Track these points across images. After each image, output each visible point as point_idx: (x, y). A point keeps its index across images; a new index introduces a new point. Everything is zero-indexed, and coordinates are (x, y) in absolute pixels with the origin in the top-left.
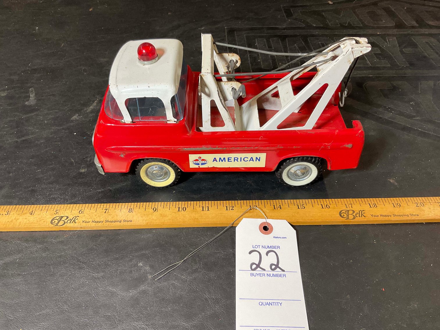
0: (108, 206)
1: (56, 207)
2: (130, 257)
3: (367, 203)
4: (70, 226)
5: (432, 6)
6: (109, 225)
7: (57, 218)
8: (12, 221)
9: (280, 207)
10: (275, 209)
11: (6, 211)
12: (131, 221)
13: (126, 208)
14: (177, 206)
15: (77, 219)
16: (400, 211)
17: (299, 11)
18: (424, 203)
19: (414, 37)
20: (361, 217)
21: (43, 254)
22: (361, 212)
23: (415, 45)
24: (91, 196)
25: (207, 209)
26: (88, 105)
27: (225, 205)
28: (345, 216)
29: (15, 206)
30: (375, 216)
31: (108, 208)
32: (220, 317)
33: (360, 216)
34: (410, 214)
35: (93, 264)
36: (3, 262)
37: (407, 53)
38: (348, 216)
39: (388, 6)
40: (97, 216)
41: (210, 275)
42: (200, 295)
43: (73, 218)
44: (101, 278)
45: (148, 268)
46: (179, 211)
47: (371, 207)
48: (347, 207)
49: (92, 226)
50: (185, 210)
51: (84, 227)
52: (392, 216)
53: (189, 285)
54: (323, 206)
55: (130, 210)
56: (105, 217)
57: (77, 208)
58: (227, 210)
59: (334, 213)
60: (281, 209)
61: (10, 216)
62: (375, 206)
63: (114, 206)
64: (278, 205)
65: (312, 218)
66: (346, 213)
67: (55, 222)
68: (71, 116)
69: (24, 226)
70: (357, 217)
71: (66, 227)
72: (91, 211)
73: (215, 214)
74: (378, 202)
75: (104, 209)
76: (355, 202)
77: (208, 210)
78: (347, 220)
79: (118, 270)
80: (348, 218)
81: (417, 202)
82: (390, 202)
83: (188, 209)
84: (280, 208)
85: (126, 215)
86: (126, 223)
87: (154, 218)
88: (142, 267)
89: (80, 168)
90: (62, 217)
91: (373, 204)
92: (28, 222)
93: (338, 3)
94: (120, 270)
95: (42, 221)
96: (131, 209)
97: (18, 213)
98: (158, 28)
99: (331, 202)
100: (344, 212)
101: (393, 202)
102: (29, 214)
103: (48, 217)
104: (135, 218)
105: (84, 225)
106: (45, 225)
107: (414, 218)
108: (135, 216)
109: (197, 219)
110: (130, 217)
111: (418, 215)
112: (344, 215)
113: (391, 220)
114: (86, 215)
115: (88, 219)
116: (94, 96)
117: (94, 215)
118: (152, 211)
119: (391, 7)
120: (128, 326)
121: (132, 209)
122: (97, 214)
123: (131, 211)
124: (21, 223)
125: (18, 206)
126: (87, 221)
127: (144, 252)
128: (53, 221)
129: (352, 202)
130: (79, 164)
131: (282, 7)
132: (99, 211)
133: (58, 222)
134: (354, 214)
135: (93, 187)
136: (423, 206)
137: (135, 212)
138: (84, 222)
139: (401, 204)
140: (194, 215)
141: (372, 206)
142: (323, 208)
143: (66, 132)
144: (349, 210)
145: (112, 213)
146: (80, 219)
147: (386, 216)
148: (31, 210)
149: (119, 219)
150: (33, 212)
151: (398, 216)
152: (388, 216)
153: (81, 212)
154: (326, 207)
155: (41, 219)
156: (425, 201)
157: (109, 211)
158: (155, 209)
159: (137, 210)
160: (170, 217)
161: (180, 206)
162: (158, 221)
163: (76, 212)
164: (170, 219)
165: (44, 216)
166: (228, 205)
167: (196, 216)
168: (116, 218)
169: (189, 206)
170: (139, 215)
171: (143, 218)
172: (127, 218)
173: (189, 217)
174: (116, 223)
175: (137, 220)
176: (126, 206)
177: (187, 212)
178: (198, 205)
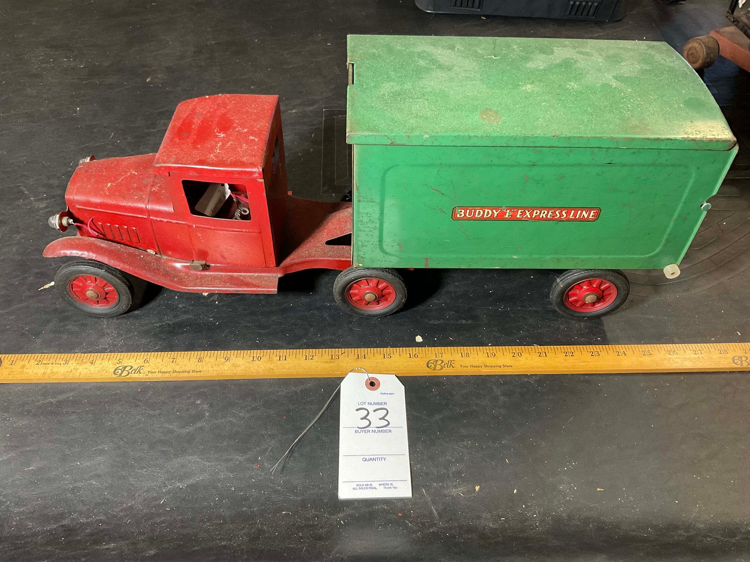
0: (176, 355)
1: (119, 356)
3: (459, 352)
4: (134, 376)
6: (176, 376)
7: (121, 368)
8: (71, 370)
10: (358, 358)
11: (64, 360)
12: (200, 372)
13: (195, 357)
15: (142, 369)
16: (492, 362)
18: (522, 353)
20: (449, 368)
22: (450, 362)
25: (284, 358)
27: (304, 354)
28: (433, 366)
29: (73, 354)
30: (464, 367)
31: (176, 357)
33: (449, 366)
38: (435, 366)
40: (164, 366)
43: (138, 368)
46: (253, 360)
47: (462, 357)
48: (436, 357)
49: (158, 377)
50: (261, 359)
51: (150, 378)
52: (483, 367)
54: (411, 355)
55: (200, 360)
56: (172, 367)
57: (142, 357)
58: (306, 359)
59: (421, 363)
61: (69, 365)
62: (468, 356)
63: (182, 355)
64: (363, 354)
65: (397, 369)
66: (433, 364)
67: (118, 372)
69: (85, 376)
70: (445, 368)
71: (130, 378)
72: (157, 360)
73: (292, 364)
74: (472, 350)
75: (171, 358)
76: (446, 351)
77: (285, 360)
78: (434, 371)
81: (515, 352)
82: (485, 351)
83: (263, 358)
84: (365, 357)
85: (196, 365)
86: (194, 374)
87: (225, 368)
90: (126, 367)
91: (465, 353)
92: (89, 372)
95: (104, 371)
97: (77, 362)
99: (420, 351)
100: (432, 362)
101: (488, 351)
102: (89, 364)
103: (110, 366)
104: (205, 369)
105: (150, 375)
106: (107, 376)
108: (205, 366)
109: (273, 369)
110: (200, 367)
111: (511, 366)
112: (431, 366)
113: (481, 372)
114: (151, 364)
115: (154, 369)
117: (160, 365)
118: (223, 360)
122: (164, 363)
124: (82, 373)
125: (76, 354)
126: (153, 371)
128: (116, 372)
129: (443, 351)
132: (166, 360)
133: (122, 372)
134: (443, 365)
136: (520, 356)
137: (205, 361)
138: (150, 372)
139: (496, 354)
140: (269, 365)
142: (411, 357)
144: (438, 360)
145: (180, 363)
146: (146, 370)
147: (476, 366)
148: (91, 359)
149: (187, 369)
150: (94, 361)
151: (489, 367)
152: (479, 367)
153: (146, 361)
154: (414, 357)
155: (103, 369)
156: (524, 350)
157: (177, 360)
158: (227, 359)
159: (207, 359)
160: (243, 367)
161: (255, 355)
162: (229, 372)
163: (140, 362)
164: (242, 370)
165: (106, 366)
166: (307, 354)
167: (272, 366)
168: (184, 368)
169: (265, 355)
170: (209, 364)
171: (214, 368)
172: (197, 368)
173: (263, 367)
174: (185, 374)
175: (207, 370)
176: (196, 355)
177: (262, 362)
178: (275, 354)
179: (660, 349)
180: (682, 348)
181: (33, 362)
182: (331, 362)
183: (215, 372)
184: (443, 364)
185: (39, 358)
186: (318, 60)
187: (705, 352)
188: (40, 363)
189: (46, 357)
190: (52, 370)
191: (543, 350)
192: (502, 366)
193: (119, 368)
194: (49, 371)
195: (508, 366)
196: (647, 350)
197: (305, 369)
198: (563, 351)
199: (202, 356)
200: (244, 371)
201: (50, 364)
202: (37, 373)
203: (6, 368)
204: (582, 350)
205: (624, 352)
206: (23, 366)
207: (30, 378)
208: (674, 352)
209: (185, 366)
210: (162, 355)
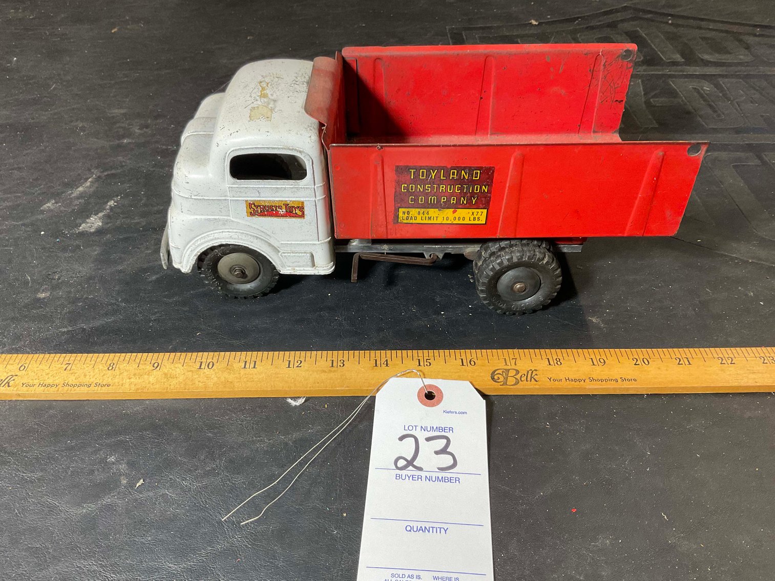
0: (73, 358)
2: (96, 447)
3: (544, 357)
5: (714, 30)
6: (67, 391)
9: (387, 363)
10: (376, 366)
12: (109, 385)
13: (104, 362)
14: (199, 360)
15: (14, 380)
16: (602, 373)
17: (477, 36)
18: (649, 360)
19: (674, 79)
20: (529, 382)
22: (530, 372)
23: (673, 94)
24: (47, 339)
25: (252, 365)
26: (76, 185)
27: (286, 358)
28: (502, 379)
30: (555, 380)
31: (72, 362)
32: (240, 555)
33: (529, 379)
34: (621, 378)
35: (27, 457)
37: (657, 105)
38: (506, 379)
39: (635, 29)
40: (50, 375)
41: (235, 481)
42: (211, 515)
43: (7, 378)
44: (37, 481)
45: (123, 467)
46: (200, 368)
47: (550, 364)
48: (506, 364)
49: (38, 393)
50: (212, 367)
51: (24, 395)
52: (587, 381)
53: (193, 497)
54: (465, 361)
55: (111, 367)
56: (63, 378)
57: (17, 361)
58: (289, 367)
59: (482, 374)
60: (387, 366)
62: (559, 363)
63: (83, 359)
64: (383, 360)
66: (502, 375)
68: (42, 203)
70: (522, 381)
72: (40, 366)
73: (265, 373)
74: (565, 355)
75: (64, 363)
76: (522, 355)
78: (504, 386)
79: (68, 468)
80: (505, 384)
81: (637, 358)
82: (587, 356)
83: (218, 364)
85: (103, 374)
86: (99, 389)
87: (151, 380)
88: (113, 463)
89: (39, 291)
91: (554, 359)
93: (548, 23)
94: (73, 467)
96: (111, 365)
98: (225, 61)
99: (479, 355)
100: (500, 372)
101: (593, 357)
104: (116, 381)
105: (24, 390)
107: (626, 385)
108: (117, 377)
109: (231, 382)
110: (108, 378)
111: (635, 380)
112: (499, 378)
113: (585, 388)
114: (31, 374)
115: (32, 380)
116: (89, 170)
117: (44, 374)
118: (150, 367)
119: (640, 30)
120: (68, 567)
121: (115, 364)
122: (51, 371)
123: (113, 368)
126: (31, 382)
127: (121, 438)
129: (517, 356)
130: (39, 283)
131: (447, 29)
132: (55, 367)
134: (518, 377)
135: (54, 322)
136: (647, 363)
137: (119, 369)
138: (25, 385)
139: (605, 359)
140: (227, 376)
141: (552, 363)
142: (463, 365)
143: (28, 229)
144: (509, 370)
145: (76, 371)
146: (19, 381)
147: (575, 380)
149: (86, 380)
151: (598, 380)
152: (580, 381)
153: (22, 367)
154: (469, 364)
156: (651, 355)
157: (74, 367)
158: (156, 365)
159: (123, 366)
160: (181, 378)
161: (204, 360)
162: (157, 386)
163: (13, 368)
164: (180, 383)
166: (292, 359)
167: (231, 377)
168: (82, 380)
169: (220, 360)
170: (125, 374)
171: (132, 380)
172: (103, 380)
173: (216, 379)
174: (82, 388)
175: (121, 382)
176: (106, 358)
177: (214, 370)
178: (237, 359)
182: (330, 371)
183: (134, 386)
184: (520, 375)
191: (684, 355)
192: (619, 380)
195: (630, 381)
197: (286, 382)
198: (716, 356)
199: (115, 361)
200: (182, 387)
204: (746, 355)
209: (85, 376)
210: (50, 358)
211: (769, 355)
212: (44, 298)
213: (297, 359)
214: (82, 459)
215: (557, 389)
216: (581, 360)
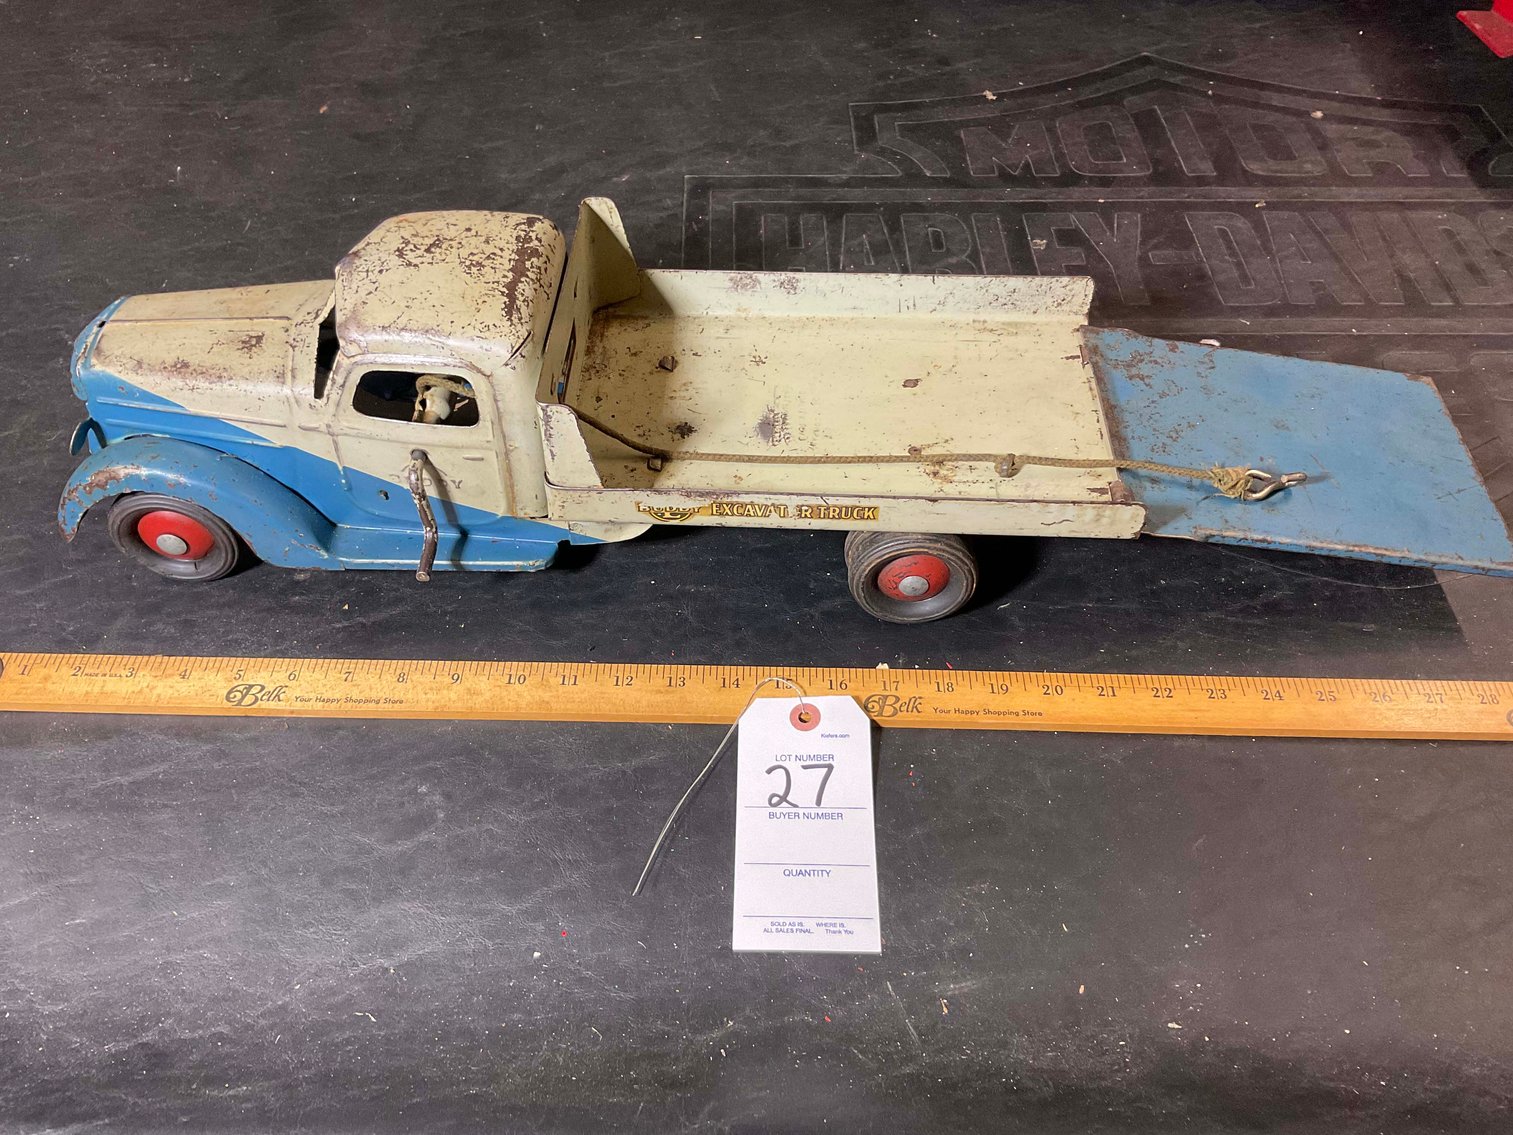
0: (352, 666)
1: (238, 664)
2: (402, 775)
3: (933, 680)
4: (269, 706)
6: (352, 708)
7: (241, 688)
8: (140, 692)
10: (724, 686)
11: (127, 667)
12: (401, 702)
13: (391, 671)
14: (507, 671)
15: (284, 692)
16: (1002, 703)
18: (1063, 688)
20: (910, 713)
21: (216, 766)
22: (913, 700)
24: (319, 637)
25: (572, 682)
27: (614, 672)
28: (877, 708)
29: (146, 658)
30: (942, 711)
31: (353, 671)
33: (910, 709)
34: (1023, 711)
35: (323, 788)
36: (131, 779)
38: (882, 708)
40: (328, 687)
42: (543, 853)
43: (275, 690)
44: (339, 815)
45: (437, 798)
46: (509, 683)
47: (939, 691)
48: (885, 689)
49: (315, 708)
50: (525, 680)
51: (299, 712)
52: (981, 713)
53: (523, 833)
54: (833, 683)
55: (401, 678)
56: (344, 691)
57: (284, 668)
61: (137, 679)
62: (950, 689)
63: (366, 667)
64: (733, 679)
66: (878, 703)
67: (235, 696)
69: (168, 703)
70: (902, 711)
71: (259, 710)
72: (314, 675)
73: (589, 693)
74: (960, 678)
75: (343, 671)
76: (906, 677)
77: (575, 684)
79: (374, 800)
80: (880, 714)
81: (1049, 685)
82: (987, 680)
83: (530, 679)
84: (737, 684)
85: (392, 688)
86: (388, 706)
87: (452, 697)
88: (426, 794)
90: (251, 686)
91: (946, 683)
92: (176, 694)
94: (378, 799)
95: (207, 694)
96: (402, 675)
97: (154, 674)
99: (853, 676)
100: (876, 698)
101: (994, 681)
102: (178, 678)
103: (219, 685)
104: (410, 696)
105: (298, 705)
106: (214, 703)
107: (1028, 719)
108: (411, 691)
109: (548, 703)
110: (400, 691)
111: (1040, 714)
113: (976, 722)
114: (304, 685)
115: (307, 692)
117: (320, 685)
118: (448, 680)
121: (407, 674)
122: (328, 682)
123: (404, 679)
124: (162, 697)
125: (153, 658)
126: (306, 696)
128: (232, 695)
129: (900, 678)
132: (332, 676)
133: (243, 697)
134: (897, 706)
136: (1060, 692)
137: (412, 681)
138: (299, 699)
139: (1009, 685)
140: (542, 694)
141: (941, 688)
144: (887, 696)
145: (360, 683)
146: (291, 693)
147: (967, 712)
148: (183, 668)
149: (374, 695)
150: (188, 673)
151: (995, 713)
152: (972, 713)
153: (292, 677)
154: (838, 685)
155: (206, 689)
156: (1068, 681)
157: (355, 678)
158: (456, 677)
159: (416, 677)
160: (488, 695)
161: (514, 672)
162: (460, 704)
163: (281, 677)
164: (487, 701)
165: (211, 683)
166: (620, 674)
167: (546, 696)
168: (366, 694)
169: (533, 672)
170: (420, 688)
171: (428, 696)
172: (394, 694)
173: (529, 697)
174: (370, 705)
175: (415, 699)
176: (393, 667)
177: (526, 686)
178: (554, 672)
179: (1354, 688)
180: (1401, 689)
181: (66, 671)
182: (668, 692)
183: (430, 703)
184: (900, 703)
185: (77, 663)
186: (675, 70)
187: (1451, 699)
188: (79, 673)
189: (92, 660)
190: (103, 687)
191: (1109, 684)
192: (1021, 714)
193: (238, 688)
194: (97, 689)
195: (1032, 714)
196: (1327, 689)
197: (615, 704)
198: (1150, 686)
199: (406, 670)
200: (489, 705)
201: (100, 675)
202: (71, 693)
203: (12, 680)
204: (1191, 685)
205: (1278, 692)
206: (46, 679)
207: (60, 702)
208: (1384, 696)
209: (371, 689)
210: (325, 665)
211: (1219, 687)
212: (305, 581)
213: (627, 674)
214: (387, 790)
215: (942, 723)
216: (977, 686)
